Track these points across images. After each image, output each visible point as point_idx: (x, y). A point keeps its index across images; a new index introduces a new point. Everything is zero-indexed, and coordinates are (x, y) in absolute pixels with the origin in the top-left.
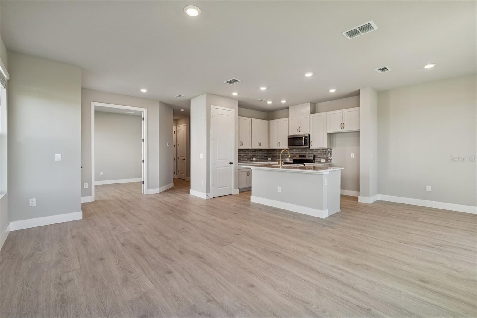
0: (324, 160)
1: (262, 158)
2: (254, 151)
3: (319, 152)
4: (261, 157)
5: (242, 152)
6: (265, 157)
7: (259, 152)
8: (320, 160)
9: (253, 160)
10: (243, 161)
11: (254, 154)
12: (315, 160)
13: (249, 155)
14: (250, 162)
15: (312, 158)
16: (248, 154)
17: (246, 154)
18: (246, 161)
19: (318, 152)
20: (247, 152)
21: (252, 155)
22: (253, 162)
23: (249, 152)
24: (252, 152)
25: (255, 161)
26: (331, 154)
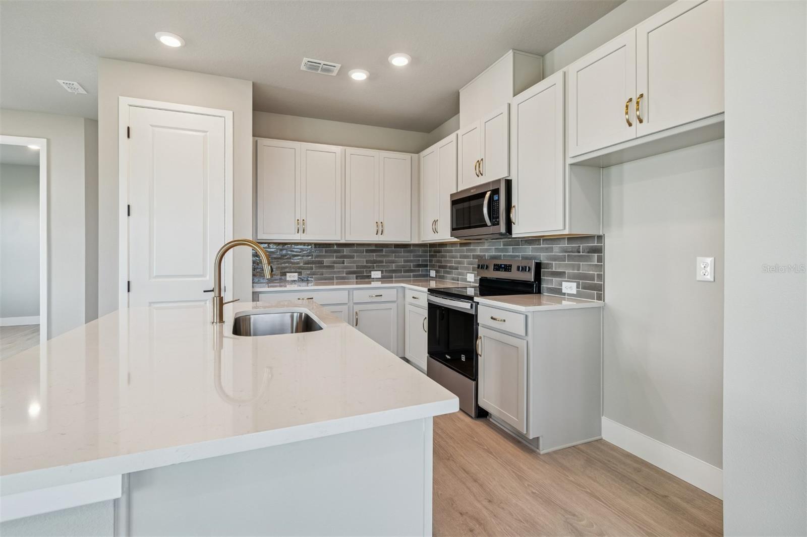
0: (575, 285)
1: (406, 271)
2: (374, 248)
3: (557, 249)
4: (403, 266)
5: (326, 252)
6: (419, 266)
7: (393, 252)
8: (561, 285)
9: (369, 277)
10: (332, 279)
11: (374, 256)
12: (544, 286)
13: (354, 262)
14: (357, 283)
15: (530, 277)
16: (352, 257)
17: (345, 257)
18: (342, 280)
19: (551, 250)
20: (346, 251)
21: (367, 262)
22: (369, 283)
23: (356, 252)
24: (367, 251)
25: (377, 279)
26: (600, 259)
